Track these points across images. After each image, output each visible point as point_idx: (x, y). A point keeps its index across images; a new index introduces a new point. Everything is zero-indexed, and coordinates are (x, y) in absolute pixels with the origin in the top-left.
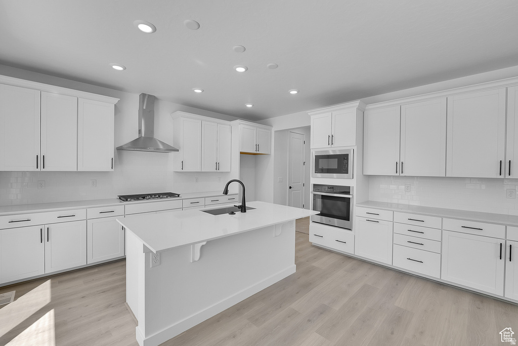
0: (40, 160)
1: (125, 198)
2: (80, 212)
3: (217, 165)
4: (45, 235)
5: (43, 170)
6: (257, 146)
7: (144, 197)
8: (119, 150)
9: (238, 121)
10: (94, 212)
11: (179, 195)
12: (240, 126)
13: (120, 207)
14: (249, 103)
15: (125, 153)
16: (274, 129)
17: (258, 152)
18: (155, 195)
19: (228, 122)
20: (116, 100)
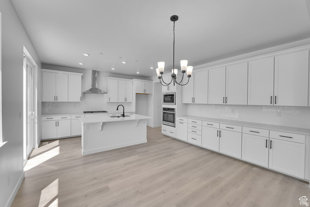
0: (56, 98)
1: (85, 112)
2: (69, 117)
3: (126, 99)
4: (57, 124)
5: (57, 101)
6: (145, 90)
7: (92, 112)
8: (84, 94)
9: (134, 79)
10: (74, 117)
11: (107, 112)
12: (136, 82)
13: (83, 115)
14: (138, 72)
15: (86, 94)
16: (154, 82)
17: (145, 93)
18: (97, 111)
19: (131, 80)
20: (82, 74)
